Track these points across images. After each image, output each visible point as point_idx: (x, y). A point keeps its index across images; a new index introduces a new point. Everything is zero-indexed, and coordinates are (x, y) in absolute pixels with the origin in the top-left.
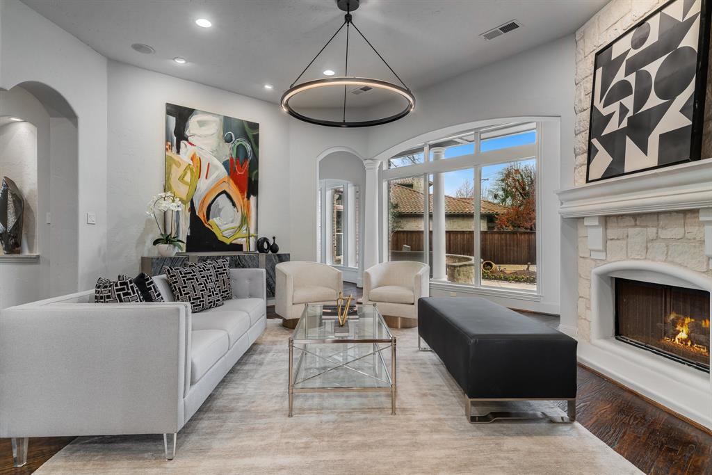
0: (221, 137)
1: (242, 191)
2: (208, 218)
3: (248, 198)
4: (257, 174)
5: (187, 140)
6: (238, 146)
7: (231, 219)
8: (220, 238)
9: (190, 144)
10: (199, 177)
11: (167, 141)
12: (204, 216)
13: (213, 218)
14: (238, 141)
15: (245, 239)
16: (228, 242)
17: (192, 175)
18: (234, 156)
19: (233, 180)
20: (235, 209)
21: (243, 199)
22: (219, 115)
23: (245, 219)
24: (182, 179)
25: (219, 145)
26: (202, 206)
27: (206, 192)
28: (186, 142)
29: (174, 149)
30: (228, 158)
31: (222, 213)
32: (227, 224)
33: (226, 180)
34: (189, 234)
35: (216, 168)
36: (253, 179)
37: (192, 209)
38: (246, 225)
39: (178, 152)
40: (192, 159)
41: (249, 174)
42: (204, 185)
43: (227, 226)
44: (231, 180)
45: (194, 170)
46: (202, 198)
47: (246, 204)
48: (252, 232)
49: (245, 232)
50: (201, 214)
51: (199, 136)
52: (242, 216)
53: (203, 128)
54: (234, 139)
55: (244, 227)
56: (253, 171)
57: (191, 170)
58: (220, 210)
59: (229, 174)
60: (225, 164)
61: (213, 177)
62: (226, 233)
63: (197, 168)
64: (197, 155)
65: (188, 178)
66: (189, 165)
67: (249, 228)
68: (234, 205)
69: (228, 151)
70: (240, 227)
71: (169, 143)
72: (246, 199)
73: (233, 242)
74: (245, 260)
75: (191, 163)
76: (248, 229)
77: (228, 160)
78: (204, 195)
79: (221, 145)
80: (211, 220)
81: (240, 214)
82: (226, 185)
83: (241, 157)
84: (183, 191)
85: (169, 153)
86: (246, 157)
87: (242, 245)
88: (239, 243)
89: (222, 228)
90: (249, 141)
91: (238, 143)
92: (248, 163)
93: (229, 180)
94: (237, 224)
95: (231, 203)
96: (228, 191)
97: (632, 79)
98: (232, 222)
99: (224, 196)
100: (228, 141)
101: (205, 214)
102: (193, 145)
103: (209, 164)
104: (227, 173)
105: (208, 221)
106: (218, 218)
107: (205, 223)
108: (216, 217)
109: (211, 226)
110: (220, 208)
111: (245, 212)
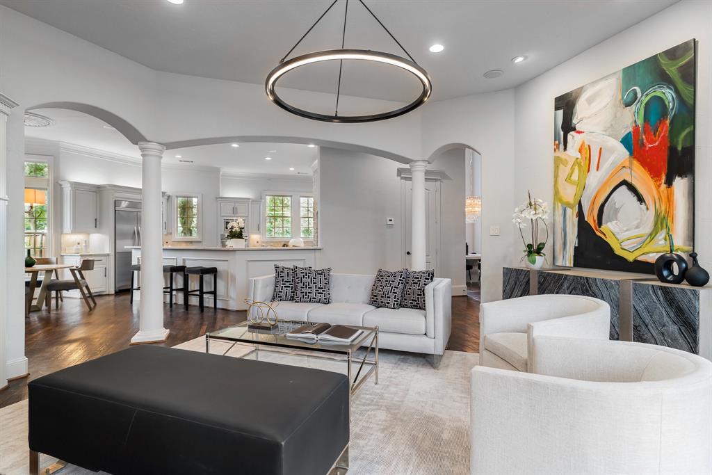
0: (618, 103)
1: (655, 174)
2: (600, 223)
3: (669, 183)
4: (690, 133)
5: (574, 129)
6: (647, 104)
7: (635, 223)
8: (618, 252)
9: (578, 132)
10: (588, 171)
11: (555, 140)
12: (594, 221)
13: (606, 223)
14: (647, 95)
16: (630, 258)
17: (580, 171)
18: (640, 122)
19: (638, 160)
20: (643, 206)
21: (659, 187)
22: (615, 73)
23: (662, 222)
24: (568, 179)
25: (616, 117)
26: (592, 210)
27: (596, 192)
28: (573, 133)
29: (562, 146)
30: (630, 129)
31: (620, 215)
32: (627, 230)
33: (627, 164)
34: (577, 245)
35: (612, 150)
36: (680, 148)
37: (580, 214)
38: (664, 231)
39: (565, 148)
40: (580, 151)
41: (671, 141)
42: (595, 180)
43: (628, 234)
44: (635, 162)
45: (582, 164)
46: (592, 199)
47: (664, 196)
48: (679, 242)
49: (663, 242)
50: (591, 219)
51: (589, 118)
52: (657, 216)
53: (593, 104)
54: (639, 95)
55: (662, 235)
56: (679, 134)
57: (579, 165)
58: (617, 211)
59: (631, 154)
60: (625, 141)
61: (606, 166)
62: (627, 245)
63: (587, 159)
64: (587, 143)
65: (575, 177)
66: (577, 159)
67: (670, 236)
68: (641, 199)
69: (630, 119)
70: (653, 235)
71: (557, 142)
72: (664, 186)
73: (639, 259)
74: (596, 285)
75: (579, 156)
76: (669, 239)
77: (630, 133)
78: (594, 194)
79: (619, 115)
80: (603, 228)
81: (652, 213)
82: (627, 171)
83: (653, 119)
84: (569, 194)
85: (558, 154)
86: (664, 114)
89: (621, 236)
90: (671, 84)
91: (648, 98)
92: (668, 122)
93: (631, 163)
94: (647, 228)
95: (635, 198)
96: (629, 180)
98: (637, 227)
99: (623, 189)
100: (628, 105)
101: (596, 218)
102: (581, 132)
103: (601, 149)
104: (628, 153)
105: (600, 227)
106: (614, 222)
107: (597, 230)
108: (610, 221)
109: (604, 235)
110: (617, 207)
111: (663, 208)
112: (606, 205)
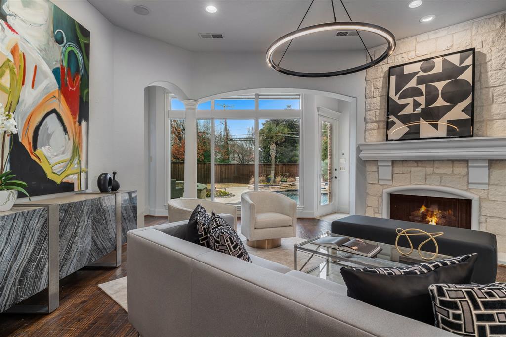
0: (50, 32)
1: (73, 114)
2: (35, 147)
3: (80, 122)
4: (88, 93)
5: (5, 19)
6: (69, 53)
7: (62, 149)
8: (50, 176)
9: (10, 27)
10: (23, 84)
12: (29, 143)
13: (41, 148)
14: (69, 46)
15: (76, 176)
16: (58, 180)
17: (12, 79)
18: (65, 64)
19: (64, 96)
20: (67, 136)
21: (75, 123)
23: (76, 150)
25: (48, 44)
26: (26, 129)
27: (32, 109)
28: (3, 22)
30: (59, 65)
31: (52, 140)
32: (57, 155)
33: (57, 95)
35: (46, 77)
36: (84, 100)
38: (77, 158)
40: (12, 53)
41: (81, 93)
42: (30, 96)
43: (58, 159)
44: (62, 96)
45: (16, 70)
46: (27, 117)
47: (77, 131)
48: (83, 166)
49: (76, 166)
50: (26, 142)
51: (22, 20)
52: (74, 145)
53: (28, 10)
54: (65, 41)
55: (76, 161)
56: (84, 89)
57: (12, 70)
58: (49, 136)
59: (60, 88)
60: (55, 72)
61: (41, 87)
62: (57, 169)
64: (21, 49)
65: (6, 81)
66: (9, 60)
67: (80, 161)
68: (65, 130)
69: (58, 55)
70: (71, 160)
72: (77, 124)
73: (64, 180)
75: (11, 58)
76: (79, 163)
77: (58, 68)
78: (29, 113)
79: (51, 44)
80: (38, 150)
81: (71, 143)
82: (56, 101)
83: (73, 69)
86: (78, 70)
87: (73, 183)
88: (70, 181)
89: (53, 161)
90: (81, 50)
91: (70, 49)
92: (80, 77)
93: (59, 96)
94: (68, 156)
95: (62, 128)
96: (58, 110)
97: (423, 87)
98: (63, 153)
99: (54, 116)
100: (58, 42)
101: (31, 140)
102: (14, 30)
103: (36, 67)
104: (58, 86)
105: (35, 151)
106: (47, 147)
107: (32, 153)
108: (45, 145)
109: (39, 159)
110: (50, 133)
111: (77, 140)
112: (41, 128)
